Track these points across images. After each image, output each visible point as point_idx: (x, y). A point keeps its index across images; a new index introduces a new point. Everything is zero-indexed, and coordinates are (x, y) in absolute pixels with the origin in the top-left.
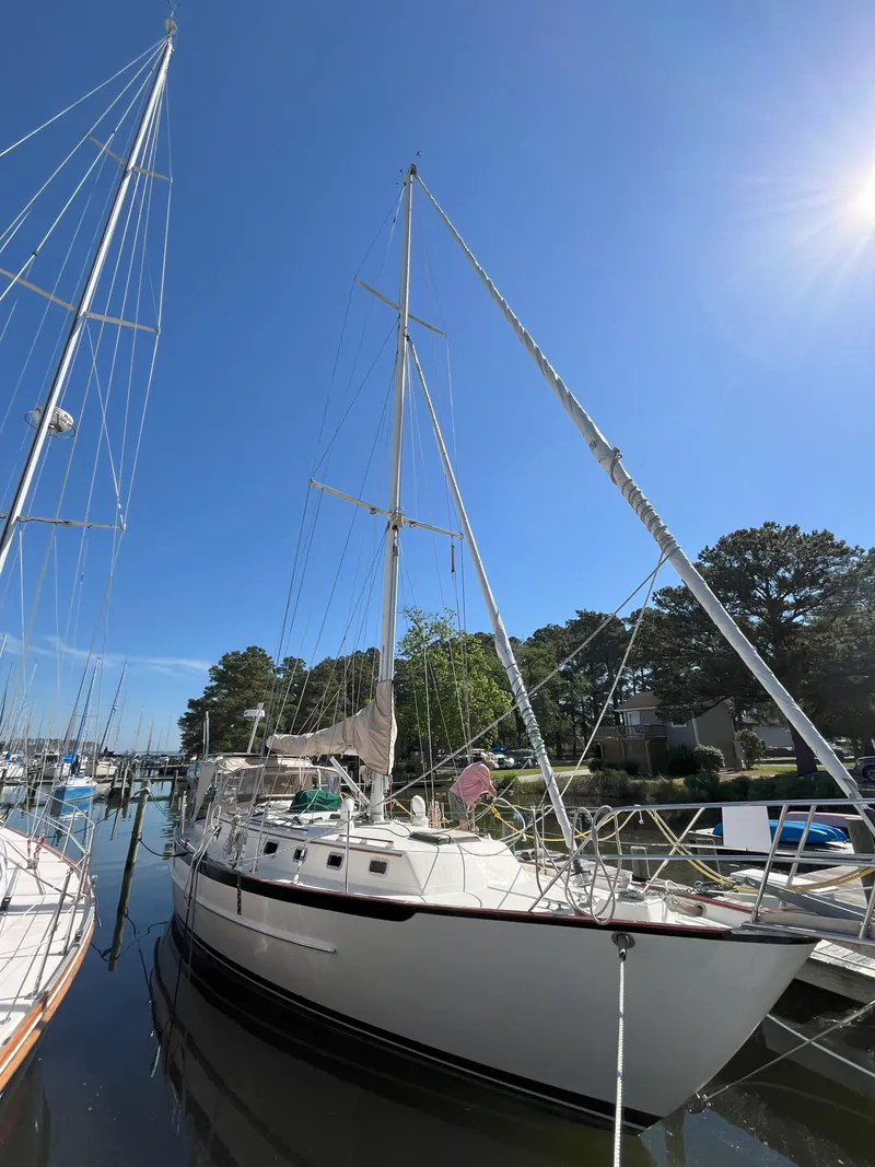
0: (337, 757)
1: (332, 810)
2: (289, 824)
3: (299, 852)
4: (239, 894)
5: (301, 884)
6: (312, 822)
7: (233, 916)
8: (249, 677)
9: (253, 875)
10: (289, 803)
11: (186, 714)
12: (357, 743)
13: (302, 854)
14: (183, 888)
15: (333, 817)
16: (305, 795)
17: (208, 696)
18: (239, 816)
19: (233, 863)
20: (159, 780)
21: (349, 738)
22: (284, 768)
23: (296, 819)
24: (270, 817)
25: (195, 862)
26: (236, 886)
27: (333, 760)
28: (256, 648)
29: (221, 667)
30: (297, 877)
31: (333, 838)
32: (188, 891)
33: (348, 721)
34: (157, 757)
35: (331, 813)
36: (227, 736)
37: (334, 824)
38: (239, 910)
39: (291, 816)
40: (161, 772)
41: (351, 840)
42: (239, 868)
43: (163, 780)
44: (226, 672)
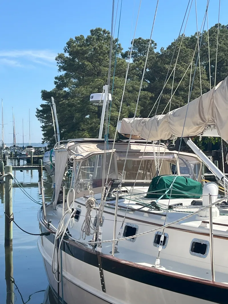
0: (195, 139)
1: (194, 197)
2: (146, 209)
3: (158, 237)
4: (102, 274)
5: (163, 269)
6: (170, 207)
7: (100, 293)
8: (97, 64)
9: (113, 256)
10: (146, 189)
11: (42, 106)
12: (218, 122)
13: (162, 239)
14: (51, 263)
15: (194, 203)
16: (162, 180)
17: (59, 87)
18: (93, 199)
19: (93, 243)
20: (27, 169)
21: (208, 117)
22: (138, 153)
23: (154, 204)
24: (126, 202)
25: (58, 241)
26: (98, 266)
27: (190, 143)
28: (99, 29)
29: (67, 55)
30: (158, 261)
31: (195, 224)
32: (56, 267)
33: (206, 98)
34: (24, 148)
35: (192, 200)
36: (83, 126)
37: (195, 210)
38: (104, 288)
39: (149, 202)
40: (29, 161)
41: (215, 227)
42: (98, 249)
43: (32, 169)
44: (73, 59)
